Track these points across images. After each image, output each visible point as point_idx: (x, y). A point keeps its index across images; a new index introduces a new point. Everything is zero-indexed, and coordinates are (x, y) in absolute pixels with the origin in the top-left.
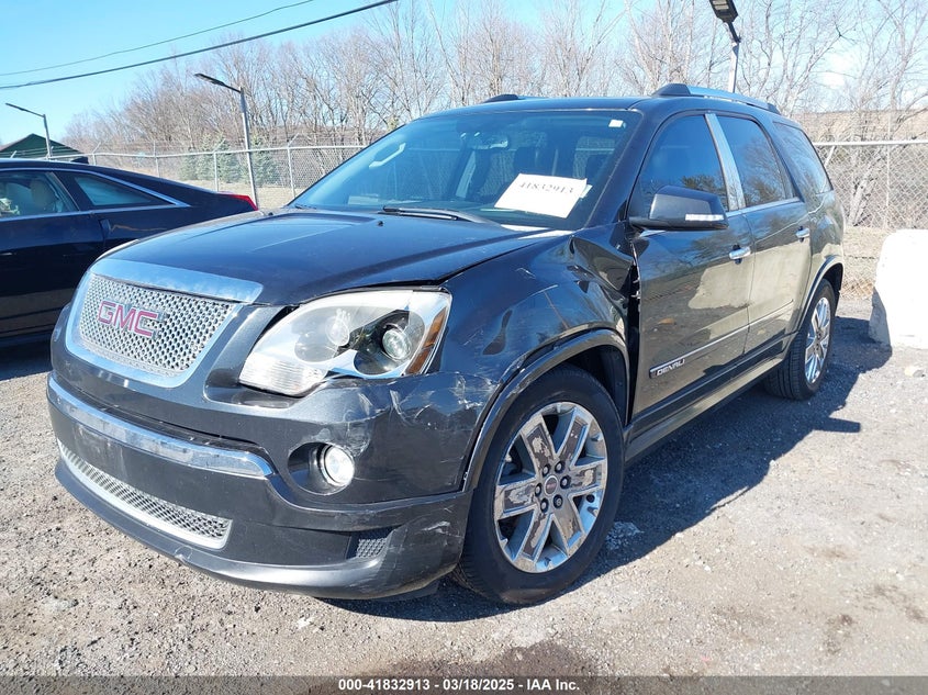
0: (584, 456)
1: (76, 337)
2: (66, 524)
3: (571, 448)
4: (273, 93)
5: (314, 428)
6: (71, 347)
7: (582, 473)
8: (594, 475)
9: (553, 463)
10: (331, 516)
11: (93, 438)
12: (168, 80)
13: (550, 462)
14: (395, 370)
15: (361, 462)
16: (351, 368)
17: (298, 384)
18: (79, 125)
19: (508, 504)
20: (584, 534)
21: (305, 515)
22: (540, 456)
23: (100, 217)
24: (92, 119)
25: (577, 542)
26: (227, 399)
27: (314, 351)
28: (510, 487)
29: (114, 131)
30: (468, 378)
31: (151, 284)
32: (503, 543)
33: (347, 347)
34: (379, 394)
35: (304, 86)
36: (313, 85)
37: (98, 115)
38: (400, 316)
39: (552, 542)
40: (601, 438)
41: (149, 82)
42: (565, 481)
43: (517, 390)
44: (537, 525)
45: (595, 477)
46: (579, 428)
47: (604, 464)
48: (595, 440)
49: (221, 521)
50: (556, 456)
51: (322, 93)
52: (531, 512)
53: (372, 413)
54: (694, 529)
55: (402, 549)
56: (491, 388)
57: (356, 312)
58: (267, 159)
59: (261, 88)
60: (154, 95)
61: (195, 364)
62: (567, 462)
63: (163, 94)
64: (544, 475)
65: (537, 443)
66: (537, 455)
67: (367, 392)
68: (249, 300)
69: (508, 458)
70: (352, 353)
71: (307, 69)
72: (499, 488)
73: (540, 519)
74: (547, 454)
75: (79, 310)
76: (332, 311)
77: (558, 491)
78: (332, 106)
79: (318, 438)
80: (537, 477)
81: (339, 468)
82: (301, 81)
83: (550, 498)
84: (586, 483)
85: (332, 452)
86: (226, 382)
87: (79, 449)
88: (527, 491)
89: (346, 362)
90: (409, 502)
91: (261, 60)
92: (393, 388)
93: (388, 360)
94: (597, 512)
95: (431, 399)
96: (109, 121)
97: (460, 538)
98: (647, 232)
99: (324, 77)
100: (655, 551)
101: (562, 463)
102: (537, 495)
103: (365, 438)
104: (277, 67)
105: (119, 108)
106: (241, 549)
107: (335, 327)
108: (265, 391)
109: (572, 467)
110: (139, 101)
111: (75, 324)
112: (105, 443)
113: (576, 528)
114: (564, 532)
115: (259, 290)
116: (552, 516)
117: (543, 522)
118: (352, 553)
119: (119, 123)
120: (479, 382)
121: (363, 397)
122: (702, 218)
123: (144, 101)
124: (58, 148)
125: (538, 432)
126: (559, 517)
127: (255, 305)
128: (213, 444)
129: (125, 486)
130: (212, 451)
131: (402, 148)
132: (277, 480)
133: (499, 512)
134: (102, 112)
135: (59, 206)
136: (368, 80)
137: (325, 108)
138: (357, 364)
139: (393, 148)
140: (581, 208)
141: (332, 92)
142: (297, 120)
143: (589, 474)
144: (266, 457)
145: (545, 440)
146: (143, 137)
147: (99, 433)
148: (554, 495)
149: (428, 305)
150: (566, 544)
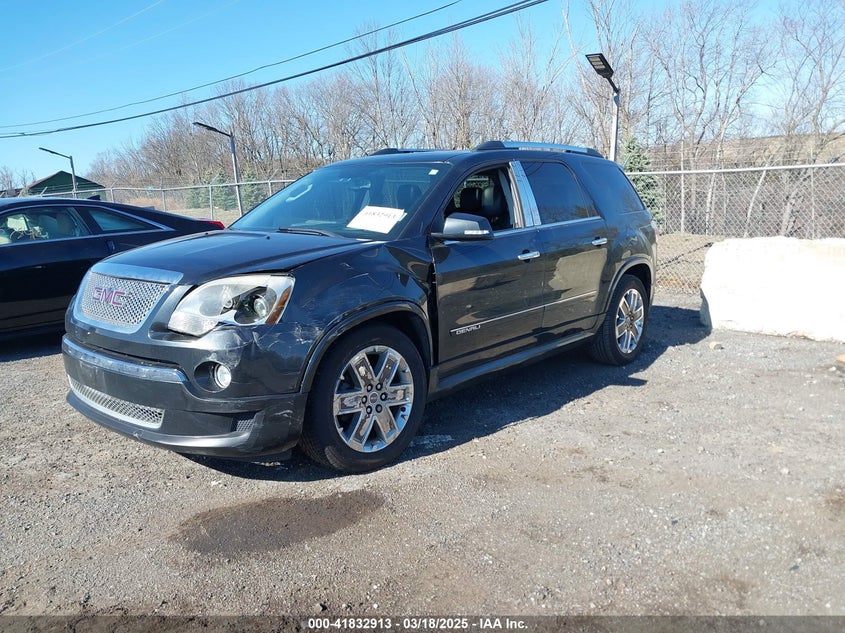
0: (397, 381)
1: (80, 310)
2: (74, 438)
3: (386, 375)
4: (269, 131)
5: (208, 353)
6: (76, 316)
7: (396, 392)
8: (404, 394)
9: (374, 384)
10: (219, 404)
11: (87, 368)
12: (179, 122)
13: (372, 382)
14: (260, 321)
15: (235, 373)
16: (232, 320)
17: (201, 328)
18: (102, 162)
19: (343, 407)
20: (398, 433)
21: (203, 403)
22: (364, 378)
23: (107, 239)
24: (114, 157)
25: (392, 436)
26: (160, 338)
27: (209, 310)
28: (344, 395)
29: (132, 166)
30: (304, 326)
31: (122, 276)
32: (340, 430)
33: (231, 308)
34: (246, 334)
35: (297, 124)
36: (304, 125)
37: (119, 154)
38: (262, 290)
39: (375, 434)
40: (408, 370)
41: (163, 124)
42: (384, 396)
43: (336, 334)
44: (363, 422)
45: (405, 396)
46: (392, 363)
47: (411, 387)
48: (404, 371)
49: (158, 411)
50: (376, 379)
51: (312, 130)
52: (359, 413)
53: (241, 345)
54: (489, 437)
55: (262, 425)
56: (318, 332)
57: (235, 287)
58: (259, 189)
59: (259, 127)
60: (166, 135)
61: (144, 319)
62: (384, 384)
63: (175, 134)
64: (368, 391)
65: (362, 370)
66: (362, 377)
67: (239, 333)
68: (175, 282)
69: (342, 377)
70: (234, 312)
71: (299, 109)
72: (336, 396)
73: (366, 418)
74: (370, 377)
75: (82, 294)
76: (221, 286)
77: (379, 402)
78: (321, 141)
79: (211, 358)
80: (363, 391)
81: (224, 378)
82: (293, 120)
83: (374, 406)
84: (398, 398)
85: (221, 368)
86: (162, 329)
87: (80, 377)
88: (356, 399)
89: (230, 317)
90: (265, 398)
91: (260, 103)
92: (255, 330)
93: (257, 316)
94: (407, 418)
95: (279, 337)
96: (128, 158)
97: (300, 421)
98: (447, 243)
99: (315, 117)
100: (455, 449)
101: (382, 385)
102: (364, 403)
103: (237, 358)
104: (272, 108)
105: (137, 147)
106: (169, 428)
107: (224, 296)
108: (183, 333)
109: (388, 387)
110: (154, 140)
111: (79, 303)
112: (95, 369)
113: (392, 428)
114: (384, 429)
115: (181, 276)
116: (374, 416)
117: (368, 420)
118: (233, 428)
119: (136, 160)
120: (310, 328)
121: (236, 335)
122: (474, 233)
123: (158, 141)
124: (84, 183)
125: (362, 363)
126: (380, 418)
127: (178, 284)
128: (153, 366)
129: (106, 396)
130: (153, 369)
131: (310, 187)
132: (188, 384)
133: (337, 411)
134: (122, 151)
135: (78, 233)
136: (353, 118)
137: (315, 144)
138: (236, 317)
139: (304, 187)
140: (398, 227)
141: (321, 130)
142: (291, 154)
143: (400, 393)
144: (182, 371)
145: (367, 368)
146: (157, 171)
147: (92, 365)
148: (376, 404)
149: (279, 284)
150: (385, 436)
